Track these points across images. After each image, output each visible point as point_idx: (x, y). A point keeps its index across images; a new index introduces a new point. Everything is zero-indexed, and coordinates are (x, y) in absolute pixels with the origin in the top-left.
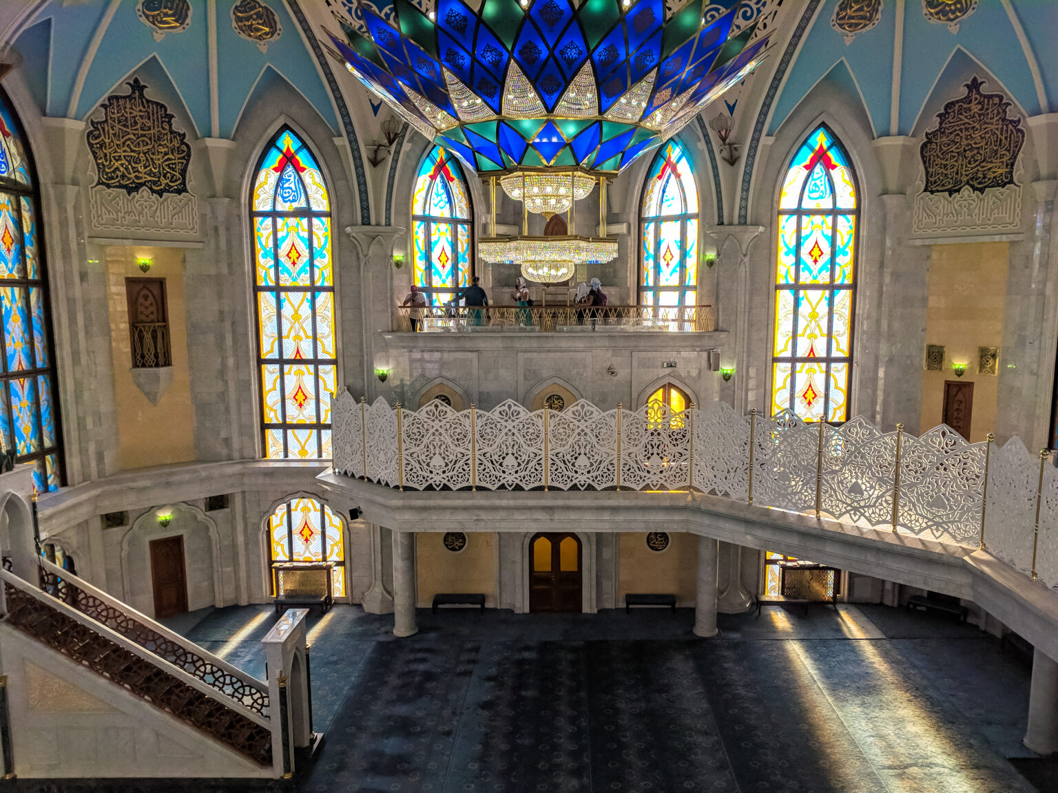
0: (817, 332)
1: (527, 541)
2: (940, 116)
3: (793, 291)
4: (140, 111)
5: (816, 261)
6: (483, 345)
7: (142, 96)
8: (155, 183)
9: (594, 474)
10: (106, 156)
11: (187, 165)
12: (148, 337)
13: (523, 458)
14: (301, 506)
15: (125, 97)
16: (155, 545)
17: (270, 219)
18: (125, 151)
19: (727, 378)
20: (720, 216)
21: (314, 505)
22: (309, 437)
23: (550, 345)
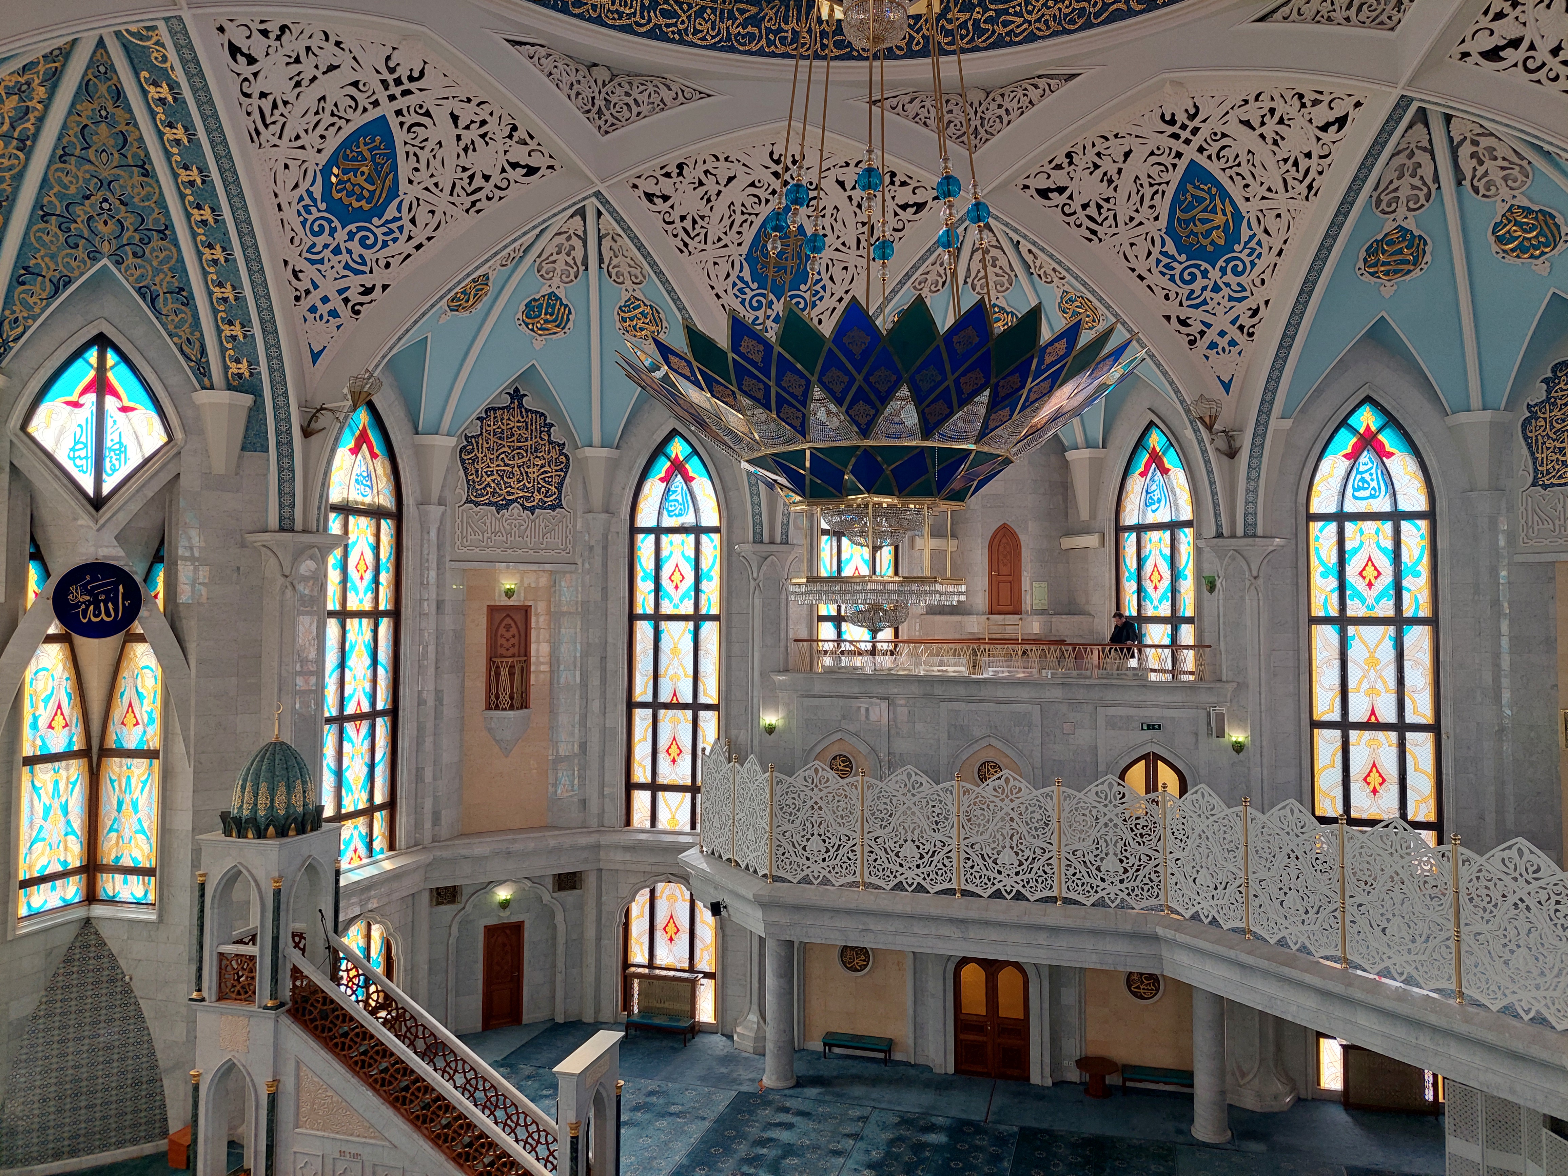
0: (1379, 686)
1: (951, 967)
2: (1546, 381)
3: (1337, 627)
4: (519, 421)
5: (1370, 585)
6: (896, 691)
7: (521, 405)
8: (527, 499)
9: (1025, 877)
10: (477, 471)
11: (564, 477)
12: (504, 673)
13: (927, 847)
14: (667, 892)
15: (503, 408)
16: (490, 931)
17: (653, 536)
18: (498, 466)
19: (1238, 748)
20: (1218, 526)
21: (682, 894)
22: (682, 802)
23: (983, 694)
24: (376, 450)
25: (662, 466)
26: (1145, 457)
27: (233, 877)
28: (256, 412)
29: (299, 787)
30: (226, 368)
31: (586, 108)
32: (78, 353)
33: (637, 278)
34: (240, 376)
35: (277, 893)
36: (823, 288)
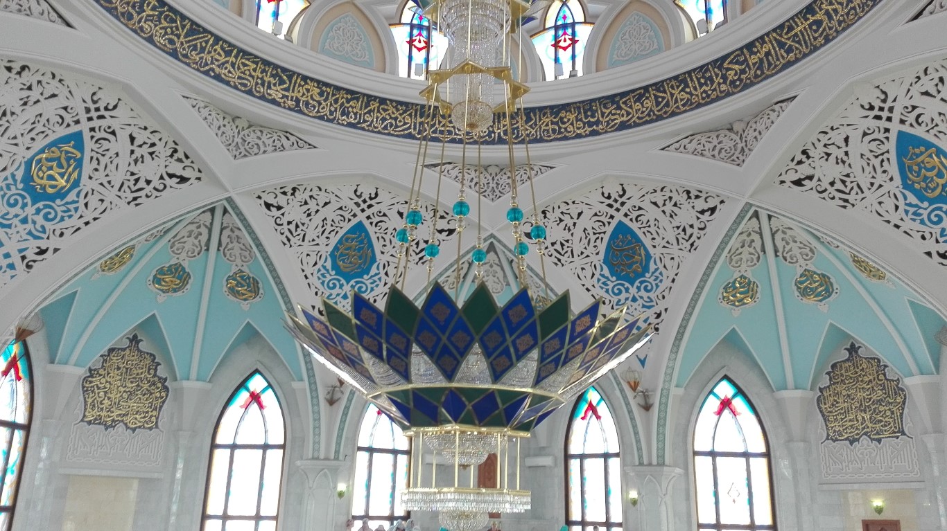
24: (21, 375)
26: (585, 406)
31: (228, 143)
33: (245, 258)
36: (380, 279)
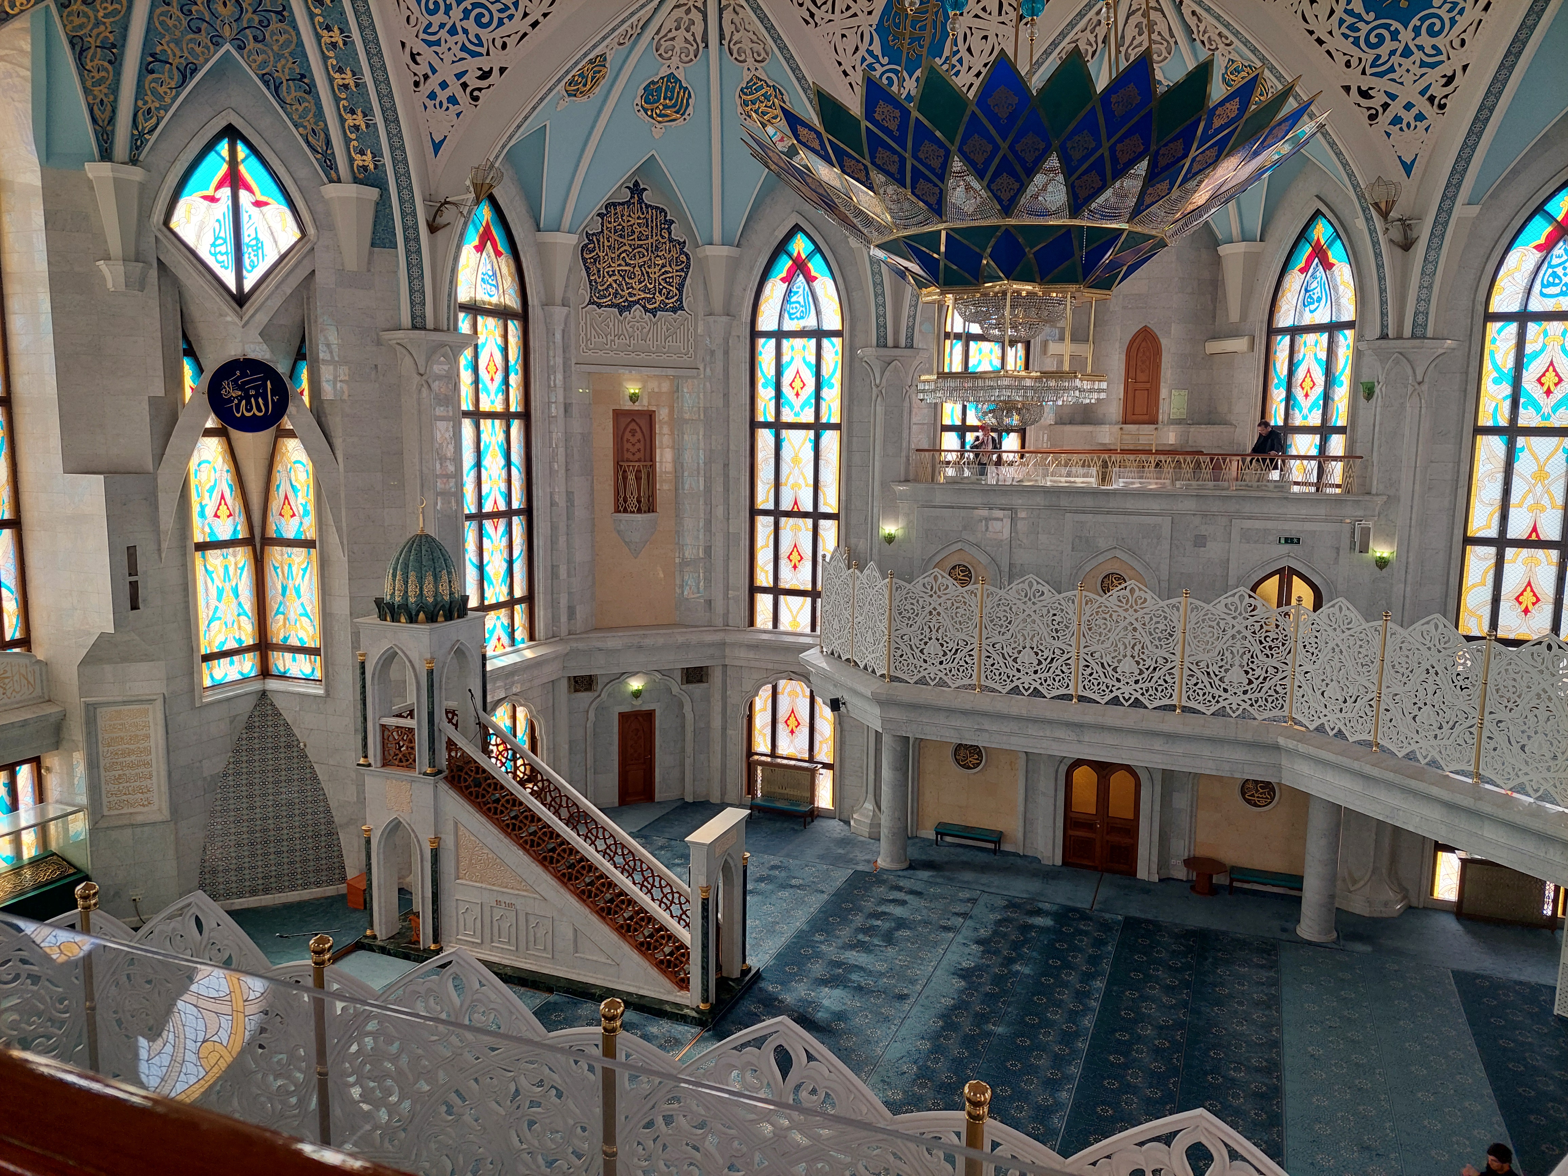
0: (1545, 501)
1: (1063, 769)
3: (1505, 438)
4: (639, 218)
5: (1548, 392)
6: (1019, 501)
7: (641, 201)
8: (649, 300)
9: (1144, 686)
10: (599, 271)
11: (685, 278)
12: (632, 478)
13: (1046, 654)
14: (789, 690)
15: (623, 204)
16: (624, 717)
17: (773, 341)
18: (619, 265)
19: (1382, 563)
20: (1384, 326)
21: (802, 690)
22: (802, 606)
23: (1111, 505)
24: (500, 248)
25: (784, 265)
26: (1307, 250)
27: (390, 657)
28: (382, 206)
29: (445, 578)
30: (351, 160)
32: (210, 147)
33: (759, 55)
34: (365, 168)
35: (430, 673)
36: (960, 61)
